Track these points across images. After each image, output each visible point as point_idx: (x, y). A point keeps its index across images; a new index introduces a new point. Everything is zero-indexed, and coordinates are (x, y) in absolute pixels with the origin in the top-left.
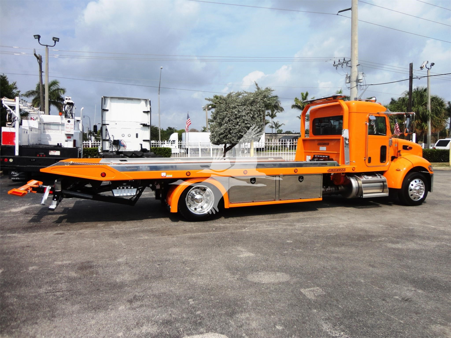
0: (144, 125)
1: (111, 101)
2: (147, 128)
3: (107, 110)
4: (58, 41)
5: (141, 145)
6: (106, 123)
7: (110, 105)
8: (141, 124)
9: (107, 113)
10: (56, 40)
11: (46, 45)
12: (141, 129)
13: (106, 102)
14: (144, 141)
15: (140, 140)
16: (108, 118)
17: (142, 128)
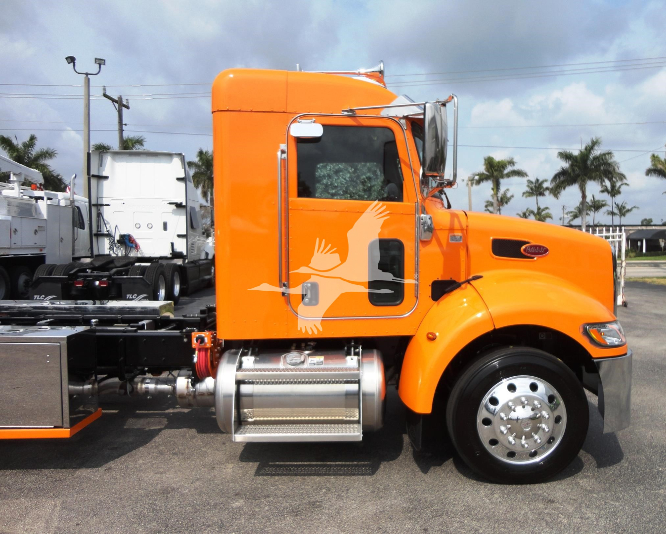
0: (179, 206)
1: (114, 159)
2: (183, 211)
3: (106, 178)
4: (104, 64)
5: (172, 244)
6: (104, 203)
7: (112, 167)
8: (170, 203)
9: (105, 183)
10: (100, 62)
11: (85, 72)
12: (174, 212)
13: (103, 162)
14: (179, 236)
15: (171, 236)
16: (109, 192)
17: (174, 210)
